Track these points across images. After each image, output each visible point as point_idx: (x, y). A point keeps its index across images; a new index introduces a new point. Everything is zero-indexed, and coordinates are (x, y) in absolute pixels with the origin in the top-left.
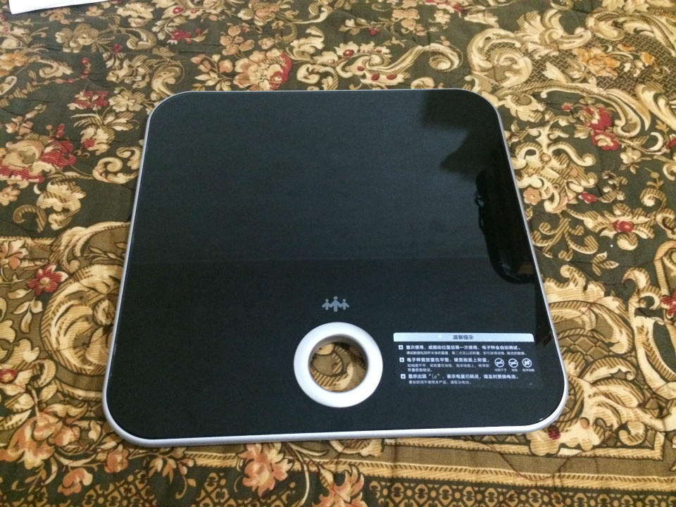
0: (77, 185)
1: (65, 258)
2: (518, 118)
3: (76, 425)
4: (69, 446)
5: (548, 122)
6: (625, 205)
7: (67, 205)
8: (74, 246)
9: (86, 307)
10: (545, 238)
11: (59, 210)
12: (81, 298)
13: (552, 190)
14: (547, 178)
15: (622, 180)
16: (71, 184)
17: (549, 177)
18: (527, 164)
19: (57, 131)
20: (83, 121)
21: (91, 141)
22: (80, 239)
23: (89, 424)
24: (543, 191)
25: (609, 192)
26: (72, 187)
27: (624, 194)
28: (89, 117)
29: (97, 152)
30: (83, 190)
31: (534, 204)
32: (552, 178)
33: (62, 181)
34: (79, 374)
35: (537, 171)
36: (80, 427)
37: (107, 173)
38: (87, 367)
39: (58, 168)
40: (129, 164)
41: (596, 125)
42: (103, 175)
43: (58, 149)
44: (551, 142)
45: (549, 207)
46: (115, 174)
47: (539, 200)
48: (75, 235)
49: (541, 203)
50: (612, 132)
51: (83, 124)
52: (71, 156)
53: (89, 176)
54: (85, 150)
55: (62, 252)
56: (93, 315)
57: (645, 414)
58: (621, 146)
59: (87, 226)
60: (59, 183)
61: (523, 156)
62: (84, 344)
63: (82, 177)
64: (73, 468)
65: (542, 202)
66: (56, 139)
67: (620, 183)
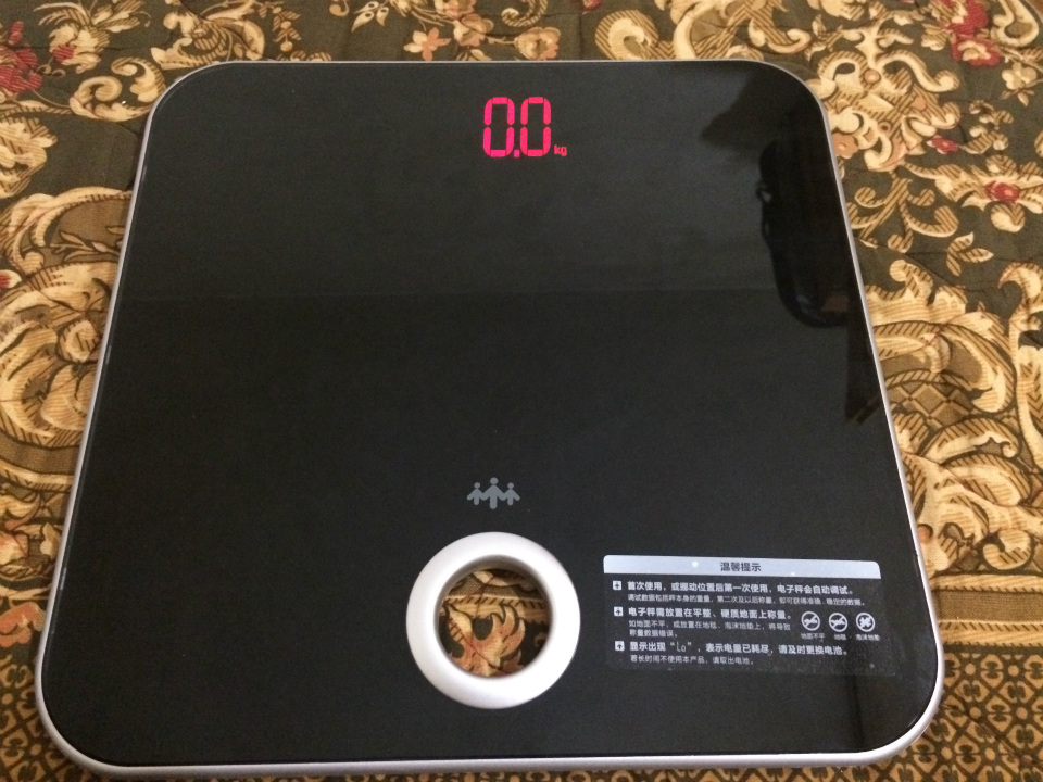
0: (41, 123)
1: (15, 247)
2: (823, 12)
3: (21, 533)
4: (9, 566)
5: (876, 20)
6: (1006, 158)
7: (22, 159)
8: (33, 227)
9: (48, 331)
10: (865, 213)
11: (10, 166)
12: (41, 316)
13: (878, 134)
14: (870, 113)
15: (1003, 117)
16: (31, 122)
17: (874, 109)
18: (837, 89)
19: (10, 34)
20: (55, 15)
21: (68, 49)
22: (43, 215)
23: (41, 531)
24: (860, 137)
25: (980, 136)
26: (34, 128)
27: (1006, 140)
28: (67, 8)
29: (79, 68)
30: (51, 132)
31: (847, 157)
32: (880, 111)
33: (16, 116)
34: (26, 443)
35: (854, 100)
36: (28, 535)
37: (95, 103)
38: (41, 433)
39: (10, 94)
40: (134, 89)
41: (959, 26)
42: (89, 106)
43: (11, 63)
44: (881, 52)
45: (873, 162)
46: (109, 104)
47: (855, 150)
48: (34, 208)
49: (860, 155)
50: (989, 38)
51: (55, 20)
52: (33, 74)
53: (63, 109)
54: (56, 64)
55: (10, 235)
56: (58, 346)
57: (1030, 517)
58: (1004, 59)
59: (55, 193)
60: (10, 119)
61: (832, 75)
62: (39, 393)
63: (52, 109)
64: (17, 602)
65: (861, 153)
66: (10, 47)
67: (1001, 121)
